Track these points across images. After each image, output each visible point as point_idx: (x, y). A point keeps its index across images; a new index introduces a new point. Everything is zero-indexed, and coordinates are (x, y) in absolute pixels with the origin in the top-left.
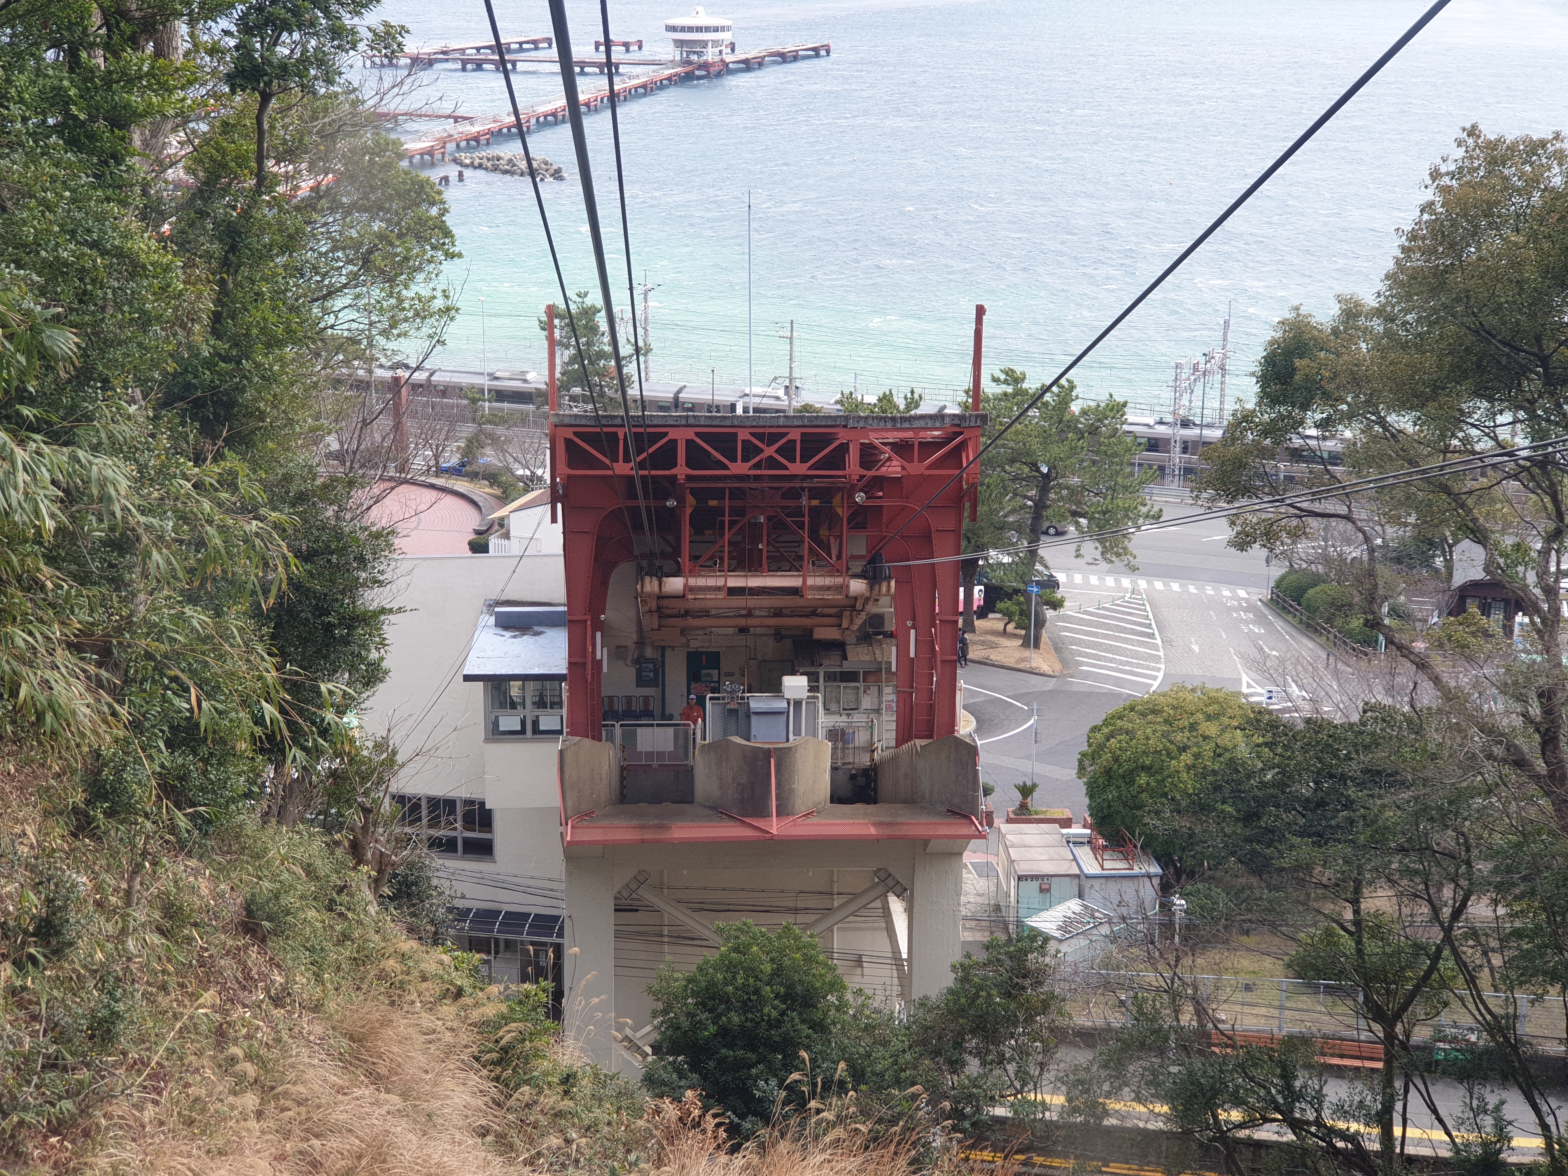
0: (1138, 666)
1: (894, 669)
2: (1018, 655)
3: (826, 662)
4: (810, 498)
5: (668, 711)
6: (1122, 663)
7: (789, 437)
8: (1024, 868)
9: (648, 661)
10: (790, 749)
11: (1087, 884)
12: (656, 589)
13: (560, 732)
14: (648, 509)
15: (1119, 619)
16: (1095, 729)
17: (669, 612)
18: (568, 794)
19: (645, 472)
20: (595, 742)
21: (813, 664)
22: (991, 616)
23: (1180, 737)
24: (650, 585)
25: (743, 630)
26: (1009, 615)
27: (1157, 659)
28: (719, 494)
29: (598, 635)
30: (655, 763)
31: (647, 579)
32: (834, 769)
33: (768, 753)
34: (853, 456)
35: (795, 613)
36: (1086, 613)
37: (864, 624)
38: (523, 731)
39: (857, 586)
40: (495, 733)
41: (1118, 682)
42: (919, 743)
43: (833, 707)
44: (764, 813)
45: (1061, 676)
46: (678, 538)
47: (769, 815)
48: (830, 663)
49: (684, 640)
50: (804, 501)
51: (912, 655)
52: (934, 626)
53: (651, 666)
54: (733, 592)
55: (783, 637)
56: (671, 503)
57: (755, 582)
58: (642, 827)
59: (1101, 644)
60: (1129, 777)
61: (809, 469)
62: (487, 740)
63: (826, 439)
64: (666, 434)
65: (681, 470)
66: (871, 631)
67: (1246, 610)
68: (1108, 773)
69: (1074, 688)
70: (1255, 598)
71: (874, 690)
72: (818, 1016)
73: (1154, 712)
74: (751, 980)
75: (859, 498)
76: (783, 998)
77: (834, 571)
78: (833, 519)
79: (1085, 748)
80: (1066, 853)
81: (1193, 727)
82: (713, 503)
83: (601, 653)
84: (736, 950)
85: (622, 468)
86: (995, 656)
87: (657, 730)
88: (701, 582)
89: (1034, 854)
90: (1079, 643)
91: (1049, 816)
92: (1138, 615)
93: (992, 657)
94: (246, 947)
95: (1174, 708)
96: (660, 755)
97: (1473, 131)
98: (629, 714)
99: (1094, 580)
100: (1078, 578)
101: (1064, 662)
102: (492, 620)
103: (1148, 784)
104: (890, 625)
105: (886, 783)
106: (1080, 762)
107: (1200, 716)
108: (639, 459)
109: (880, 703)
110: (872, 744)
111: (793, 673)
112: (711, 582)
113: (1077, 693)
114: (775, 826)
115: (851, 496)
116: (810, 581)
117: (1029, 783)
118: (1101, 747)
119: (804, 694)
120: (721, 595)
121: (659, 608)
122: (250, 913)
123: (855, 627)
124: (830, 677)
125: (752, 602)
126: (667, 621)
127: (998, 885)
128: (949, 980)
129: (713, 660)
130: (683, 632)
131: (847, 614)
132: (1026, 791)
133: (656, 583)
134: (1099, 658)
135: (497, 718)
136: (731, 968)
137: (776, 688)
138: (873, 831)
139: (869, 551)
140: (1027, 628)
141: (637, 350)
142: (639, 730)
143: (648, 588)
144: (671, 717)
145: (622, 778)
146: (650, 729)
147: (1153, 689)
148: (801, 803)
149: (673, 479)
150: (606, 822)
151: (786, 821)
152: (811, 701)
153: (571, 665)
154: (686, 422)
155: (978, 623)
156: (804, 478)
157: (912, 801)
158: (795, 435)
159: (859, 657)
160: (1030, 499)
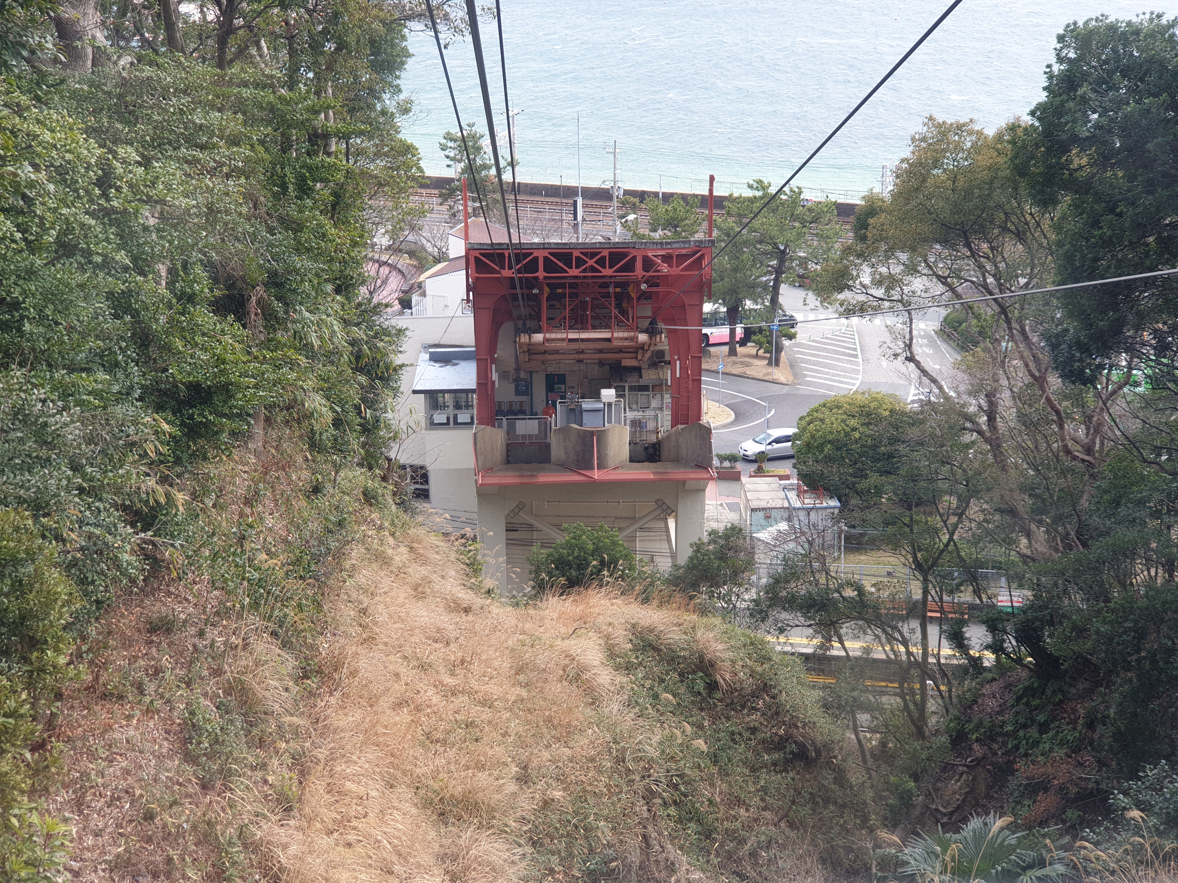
0: (844, 377)
1: (669, 384)
2: (764, 371)
3: (629, 380)
4: (615, 287)
5: (534, 411)
6: (833, 375)
7: (602, 254)
8: (755, 504)
9: (522, 380)
10: (605, 431)
11: (793, 513)
12: (528, 341)
13: (473, 423)
14: (522, 295)
15: (835, 345)
17: (534, 352)
18: (479, 457)
19: (520, 275)
20: (493, 429)
21: (621, 381)
22: (749, 344)
24: (524, 338)
25: (580, 361)
26: (760, 345)
27: (857, 372)
28: (563, 286)
29: (494, 366)
30: (527, 442)
31: (522, 334)
32: (633, 443)
33: (592, 433)
34: (639, 264)
35: (609, 351)
36: (814, 341)
37: (651, 356)
38: (448, 423)
39: (643, 337)
40: (432, 425)
41: (830, 388)
42: (681, 426)
43: (634, 407)
44: (591, 468)
45: (793, 384)
46: (540, 309)
47: (593, 469)
48: (632, 380)
49: (543, 367)
50: (611, 290)
51: (678, 375)
52: (688, 359)
53: (524, 383)
54: (571, 340)
55: (603, 365)
56: (535, 291)
57: (584, 335)
58: (521, 476)
59: (821, 362)
60: (820, 448)
61: (615, 272)
62: (427, 429)
63: (624, 255)
64: (532, 253)
65: (541, 274)
66: (656, 360)
69: (800, 392)
71: (658, 396)
74: (582, 553)
75: (644, 287)
77: (630, 329)
78: (629, 298)
80: (782, 494)
82: (559, 291)
83: (495, 377)
84: (574, 538)
85: (506, 273)
86: (750, 372)
87: (528, 421)
88: (553, 336)
89: (762, 496)
90: (807, 362)
91: (775, 474)
92: (849, 342)
93: (748, 372)
96: (530, 436)
97: (931, 118)
98: (511, 412)
101: (795, 375)
102: (427, 356)
104: (667, 358)
105: (665, 453)
108: (517, 267)
109: (662, 404)
110: (658, 429)
111: (609, 387)
112: (559, 336)
113: (801, 395)
114: (596, 475)
115: (639, 286)
116: (616, 335)
118: (805, 429)
119: (613, 399)
120: (564, 344)
121: (529, 350)
123: (646, 359)
124: (631, 388)
126: (534, 357)
128: (690, 552)
129: (561, 379)
130: (543, 363)
131: (640, 351)
133: (527, 337)
134: (819, 372)
135: (432, 415)
136: (571, 547)
137: (597, 396)
138: (652, 476)
139: (653, 313)
140: (771, 352)
142: (517, 422)
143: (523, 340)
145: (508, 451)
146: (524, 421)
148: (611, 462)
149: (536, 278)
150: (501, 474)
151: (602, 472)
152: (617, 404)
153: (479, 384)
154: (543, 246)
155: (739, 349)
156: (611, 277)
157: (677, 460)
158: (605, 253)
159: (649, 376)
160: (772, 266)
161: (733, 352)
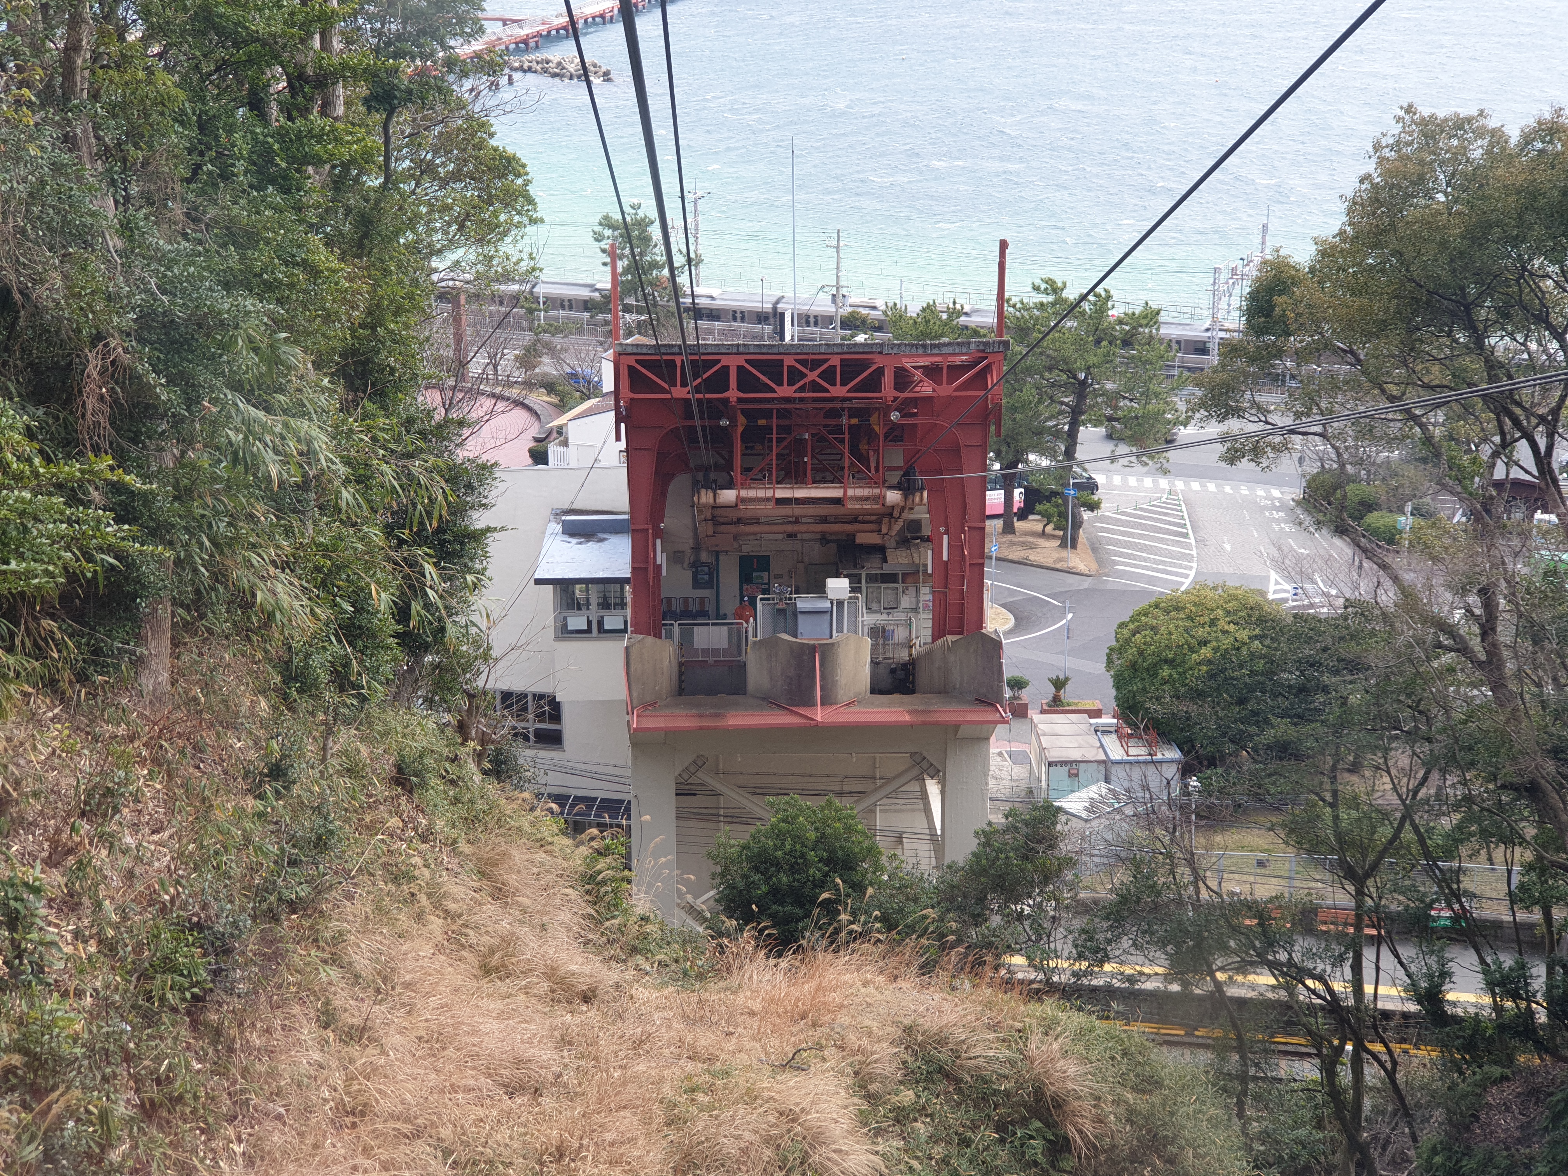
0: (1171, 564)
1: (930, 571)
2: (1055, 555)
3: (867, 565)
4: (850, 416)
5: (722, 612)
6: (1155, 562)
7: (830, 363)
8: (1054, 755)
9: (703, 564)
10: (832, 644)
11: (1114, 770)
12: (711, 500)
13: (625, 630)
14: (704, 428)
15: (1154, 519)
16: (1122, 625)
17: (722, 520)
18: (634, 687)
19: (700, 396)
20: (658, 641)
21: (855, 567)
22: (1031, 517)
23: (1201, 632)
24: (706, 497)
25: (791, 536)
26: (1047, 517)
27: (1190, 558)
28: (767, 414)
29: (659, 541)
30: (711, 660)
31: (703, 491)
32: (875, 663)
33: (813, 649)
34: (888, 380)
35: (838, 520)
36: (1123, 513)
37: (902, 529)
38: (589, 631)
39: (893, 497)
40: (564, 632)
41: (1151, 580)
42: (950, 638)
43: (875, 606)
44: (811, 703)
45: (1097, 575)
46: (731, 453)
47: (814, 705)
48: (872, 566)
49: (736, 545)
50: (844, 421)
51: (945, 558)
52: (963, 532)
53: (706, 569)
54: (780, 501)
55: (829, 542)
56: (724, 422)
57: (799, 493)
58: (700, 716)
59: (1136, 544)
60: (1152, 671)
61: (849, 391)
62: (557, 639)
63: (863, 365)
64: (719, 361)
65: (733, 394)
66: (909, 535)
67: (1278, 509)
68: (1133, 665)
69: (1109, 587)
70: (1288, 497)
71: (912, 590)
72: (857, 878)
73: (1178, 609)
74: (798, 846)
75: (894, 416)
76: (827, 862)
77: (872, 483)
78: (871, 435)
79: (1114, 643)
80: (1094, 740)
81: (1213, 623)
82: (762, 422)
83: (661, 558)
84: (785, 821)
85: (679, 392)
86: (1034, 556)
87: (712, 628)
88: (752, 493)
89: (1063, 742)
90: (1116, 543)
91: (1080, 707)
92: (1173, 516)
93: (1031, 557)
94: (398, 796)
95: (1196, 604)
96: (716, 651)
97: (1409, 109)
98: (686, 614)
99: (1132, 481)
100: (1117, 480)
101: (1100, 562)
102: (559, 528)
103: (1170, 676)
104: (926, 531)
105: (922, 677)
106: (1109, 656)
107: (1220, 612)
108: (695, 383)
109: (918, 602)
110: (910, 640)
111: (837, 575)
112: (761, 493)
113: (1111, 591)
114: (820, 714)
115: (887, 415)
116: (850, 492)
117: (1062, 677)
118: (1127, 641)
119: (845, 595)
120: (770, 506)
121: (713, 517)
122: (400, 770)
123: (894, 533)
124: (871, 579)
125: (798, 510)
126: (722, 528)
127: (1031, 771)
128: (972, 845)
129: (764, 563)
130: (735, 538)
131: (885, 520)
132: (1059, 684)
133: (711, 495)
134: (1135, 557)
135: (565, 618)
136: (780, 836)
137: (820, 589)
138: (907, 718)
139: (906, 462)
140: (1065, 529)
141: (689, 261)
142: (696, 628)
143: (703, 500)
144: (725, 617)
145: (681, 673)
146: (705, 628)
147: (1183, 589)
148: (843, 693)
149: (726, 401)
150: (667, 712)
151: (829, 709)
152: (853, 601)
153: (634, 569)
154: (737, 350)
155: (1018, 525)
156: (844, 399)
157: (945, 691)
158: (835, 361)
159: (898, 560)
160: (1067, 405)
161: (1008, 529)
